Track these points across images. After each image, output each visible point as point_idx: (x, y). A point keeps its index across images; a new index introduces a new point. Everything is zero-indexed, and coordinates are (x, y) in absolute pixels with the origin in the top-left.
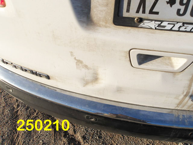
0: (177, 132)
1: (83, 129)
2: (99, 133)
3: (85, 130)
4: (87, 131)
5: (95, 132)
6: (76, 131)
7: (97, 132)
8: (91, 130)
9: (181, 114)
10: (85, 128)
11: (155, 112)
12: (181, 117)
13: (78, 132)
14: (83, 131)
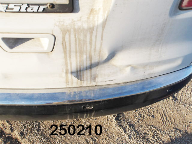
0: (71, 107)
1: (21, 125)
2: (38, 126)
3: (23, 126)
4: (25, 127)
5: (33, 126)
6: (13, 129)
7: (36, 126)
8: (30, 125)
9: (72, 91)
10: (23, 124)
11: (48, 93)
12: (72, 94)
13: (15, 129)
14: (21, 127)
